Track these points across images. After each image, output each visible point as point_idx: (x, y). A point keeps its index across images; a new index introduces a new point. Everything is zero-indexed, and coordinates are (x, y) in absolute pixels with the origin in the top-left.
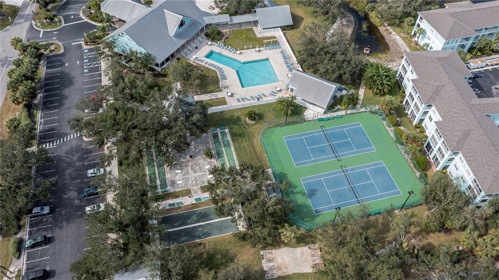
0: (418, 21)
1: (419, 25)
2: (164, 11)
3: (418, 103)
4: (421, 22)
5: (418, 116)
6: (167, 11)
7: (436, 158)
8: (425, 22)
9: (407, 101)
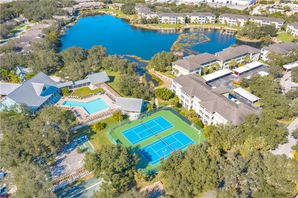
0: (173, 67)
1: (174, 69)
2: (31, 83)
3: (187, 98)
4: (175, 67)
5: (189, 105)
6: (33, 83)
7: (205, 121)
8: (176, 66)
9: (181, 100)
